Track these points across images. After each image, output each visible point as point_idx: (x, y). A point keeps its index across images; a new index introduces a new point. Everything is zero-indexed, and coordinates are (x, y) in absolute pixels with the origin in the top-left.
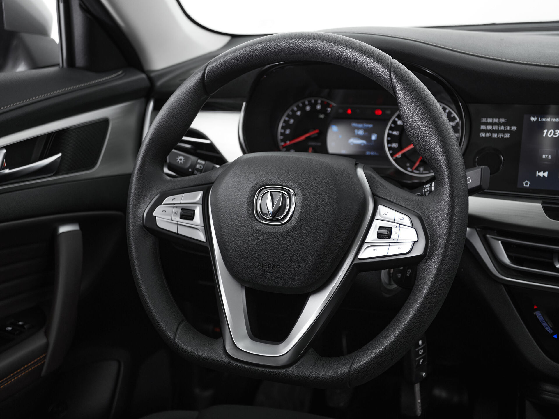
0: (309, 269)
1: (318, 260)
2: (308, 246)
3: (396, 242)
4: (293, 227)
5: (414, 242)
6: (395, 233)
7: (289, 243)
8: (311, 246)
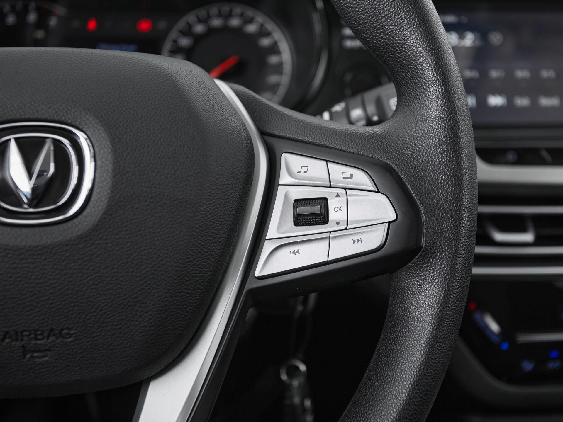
0: (151, 323)
1: (172, 297)
2: (143, 267)
3: (346, 229)
4: (98, 225)
5: (389, 223)
6: (336, 209)
7: (92, 266)
8: (150, 266)
